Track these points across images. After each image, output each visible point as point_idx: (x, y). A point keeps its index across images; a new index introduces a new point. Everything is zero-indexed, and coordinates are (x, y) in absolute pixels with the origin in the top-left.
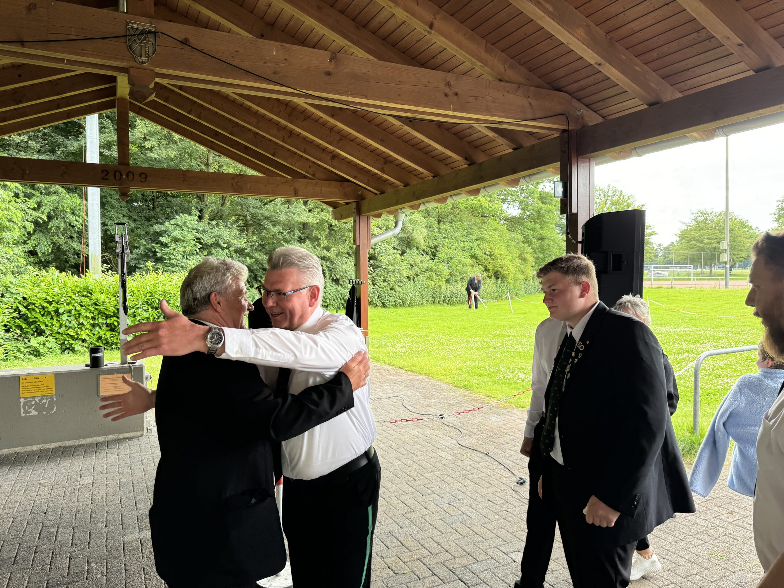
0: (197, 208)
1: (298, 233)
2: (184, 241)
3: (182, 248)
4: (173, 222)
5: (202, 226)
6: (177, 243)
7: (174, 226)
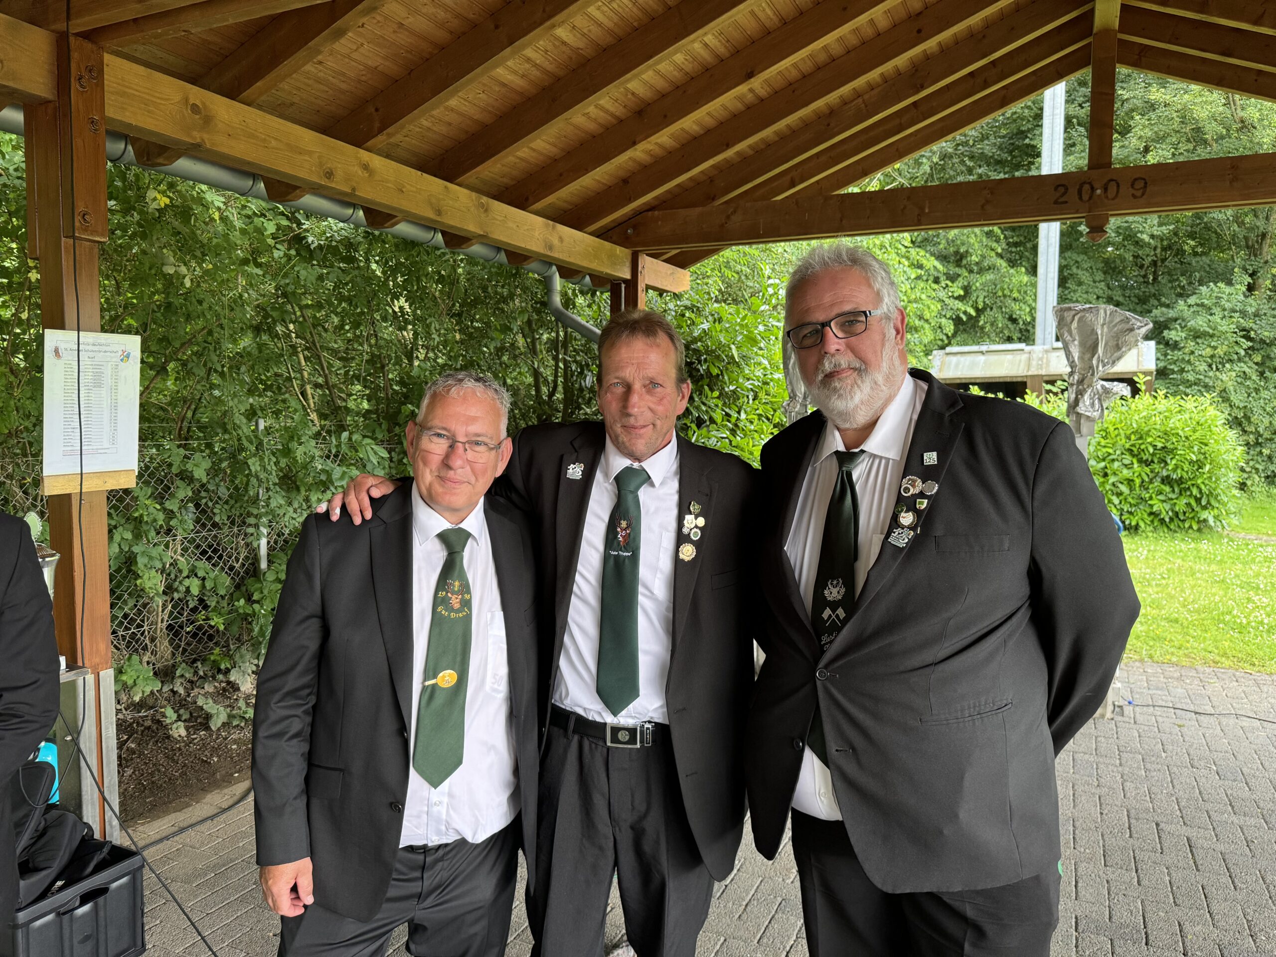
0: (1245, 270)
2: (1212, 336)
3: (1208, 350)
4: (1192, 300)
5: (1252, 305)
6: (1198, 340)
7: (1195, 308)
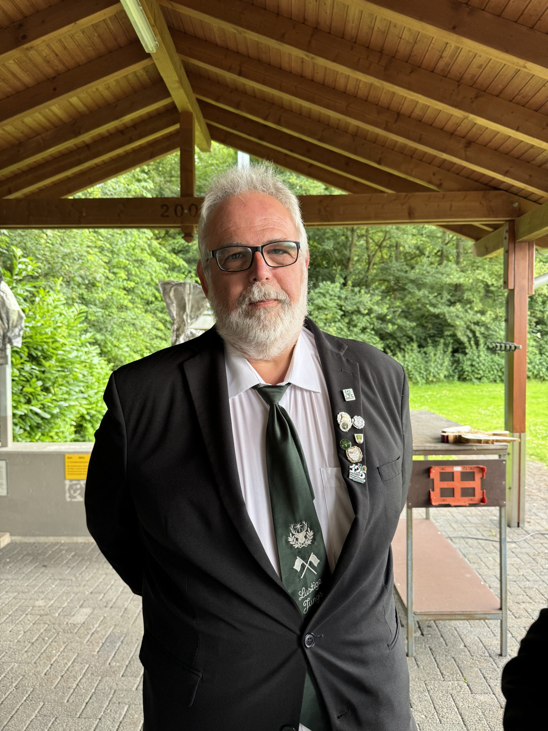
0: (341, 275)
1: (446, 296)
2: (325, 309)
3: (324, 316)
5: (344, 293)
6: (320, 311)
7: (319, 294)
